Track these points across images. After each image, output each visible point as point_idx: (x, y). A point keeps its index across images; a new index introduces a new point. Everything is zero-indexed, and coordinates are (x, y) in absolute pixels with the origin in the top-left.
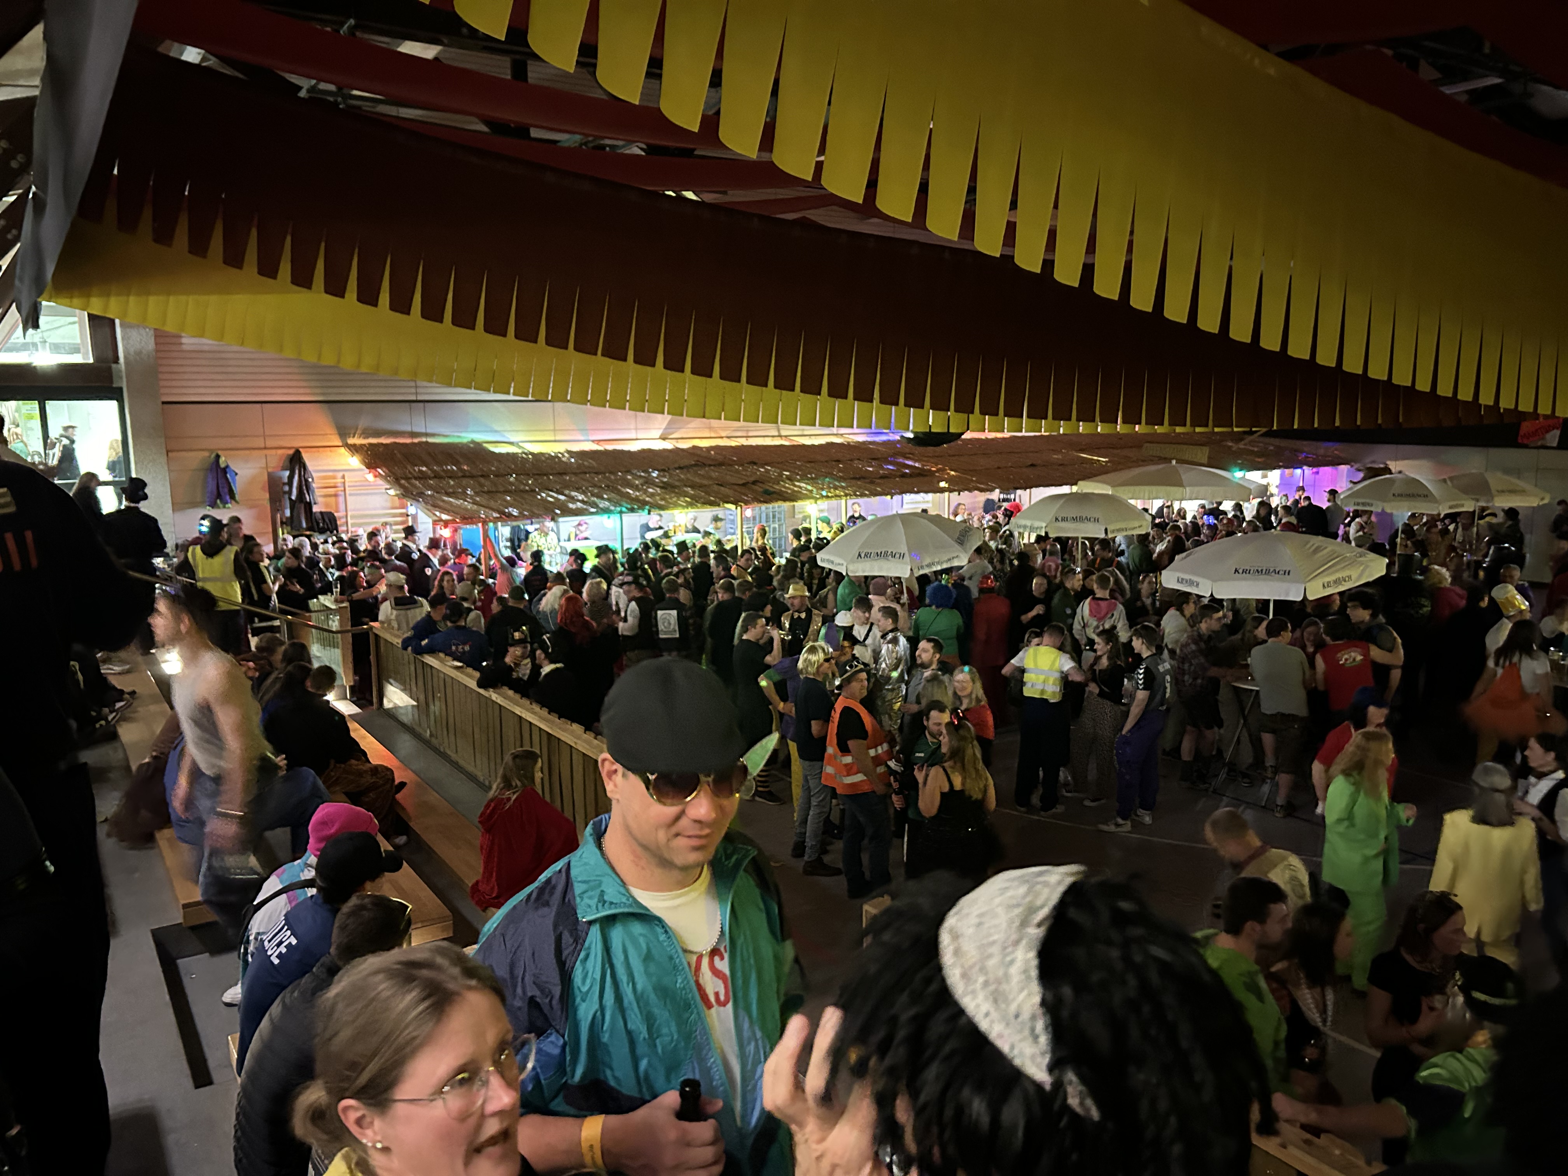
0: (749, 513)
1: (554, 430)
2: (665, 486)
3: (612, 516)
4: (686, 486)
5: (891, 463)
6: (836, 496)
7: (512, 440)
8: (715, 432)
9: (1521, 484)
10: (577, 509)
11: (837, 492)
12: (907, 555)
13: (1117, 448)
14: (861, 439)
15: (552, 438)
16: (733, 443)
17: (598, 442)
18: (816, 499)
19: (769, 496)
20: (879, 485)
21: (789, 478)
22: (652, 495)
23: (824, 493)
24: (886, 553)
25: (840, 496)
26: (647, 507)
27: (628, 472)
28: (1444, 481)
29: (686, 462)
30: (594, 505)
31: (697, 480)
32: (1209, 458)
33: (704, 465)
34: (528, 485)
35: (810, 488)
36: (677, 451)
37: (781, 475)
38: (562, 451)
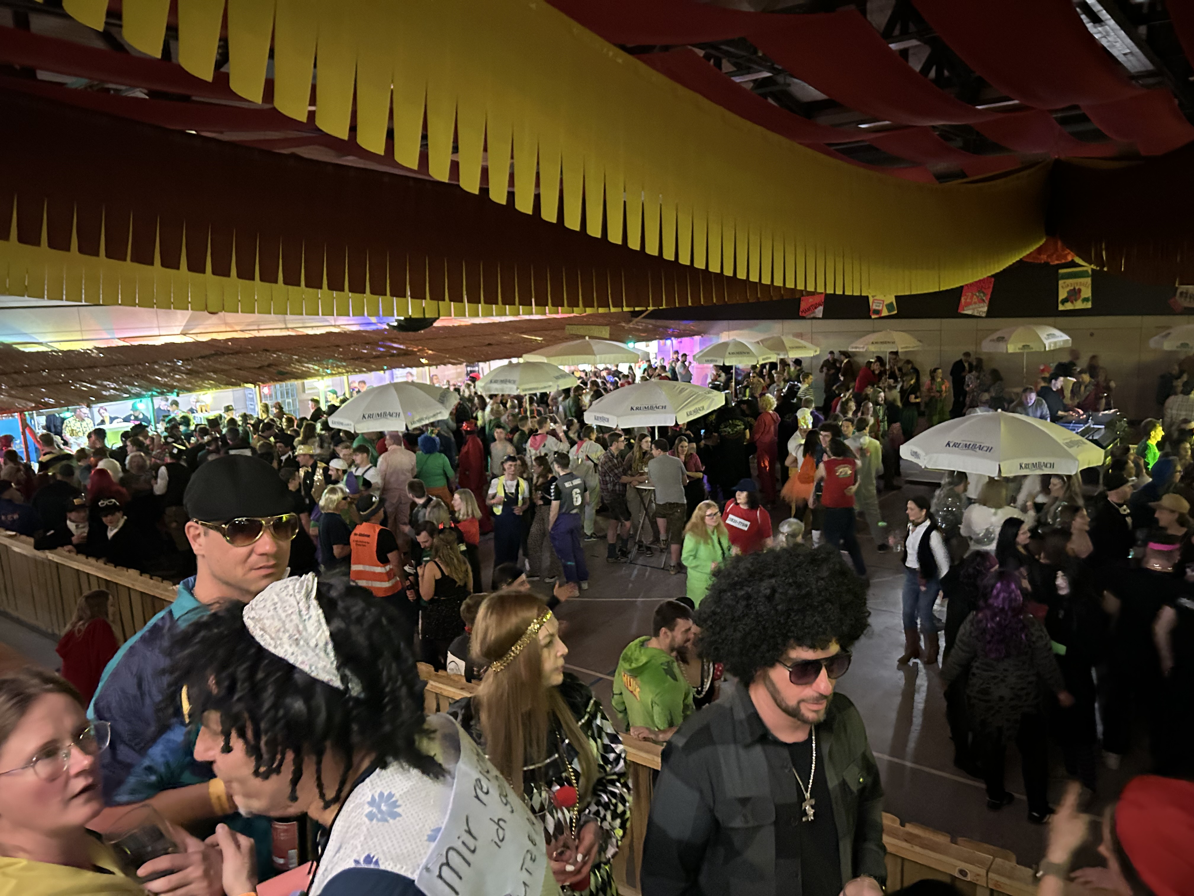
0: (266, 390)
1: (81, 331)
2: (189, 373)
3: (144, 400)
4: (209, 372)
5: (382, 346)
6: (339, 373)
7: (41, 341)
8: (231, 327)
9: (803, 343)
10: (111, 395)
11: (340, 370)
12: (402, 414)
13: (546, 330)
14: (355, 328)
15: (80, 338)
16: (247, 335)
17: (124, 339)
18: (322, 376)
19: (283, 376)
20: (374, 363)
21: (298, 361)
22: (178, 380)
23: (329, 371)
24: (385, 413)
25: (342, 373)
26: (176, 390)
27: (156, 362)
28: (758, 343)
29: (207, 352)
30: (127, 391)
31: (218, 366)
32: (610, 334)
33: (223, 354)
34: (61, 377)
35: (316, 367)
36: (197, 344)
37: (291, 359)
38: (90, 348)
